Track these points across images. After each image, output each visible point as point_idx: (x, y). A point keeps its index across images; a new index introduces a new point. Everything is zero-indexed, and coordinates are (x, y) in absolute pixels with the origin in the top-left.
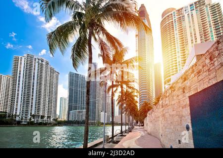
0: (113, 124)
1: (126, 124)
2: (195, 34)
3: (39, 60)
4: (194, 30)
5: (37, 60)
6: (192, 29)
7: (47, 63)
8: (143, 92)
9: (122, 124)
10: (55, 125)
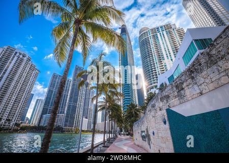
0: (94, 131)
1: (110, 132)
2: (168, 50)
3: (20, 54)
4: (167, 46)
5: (18, 54)
6: (165, 45)
7: (29, 60)
8: (127, 98)
9: (105, 132)
10: (16, 131)
